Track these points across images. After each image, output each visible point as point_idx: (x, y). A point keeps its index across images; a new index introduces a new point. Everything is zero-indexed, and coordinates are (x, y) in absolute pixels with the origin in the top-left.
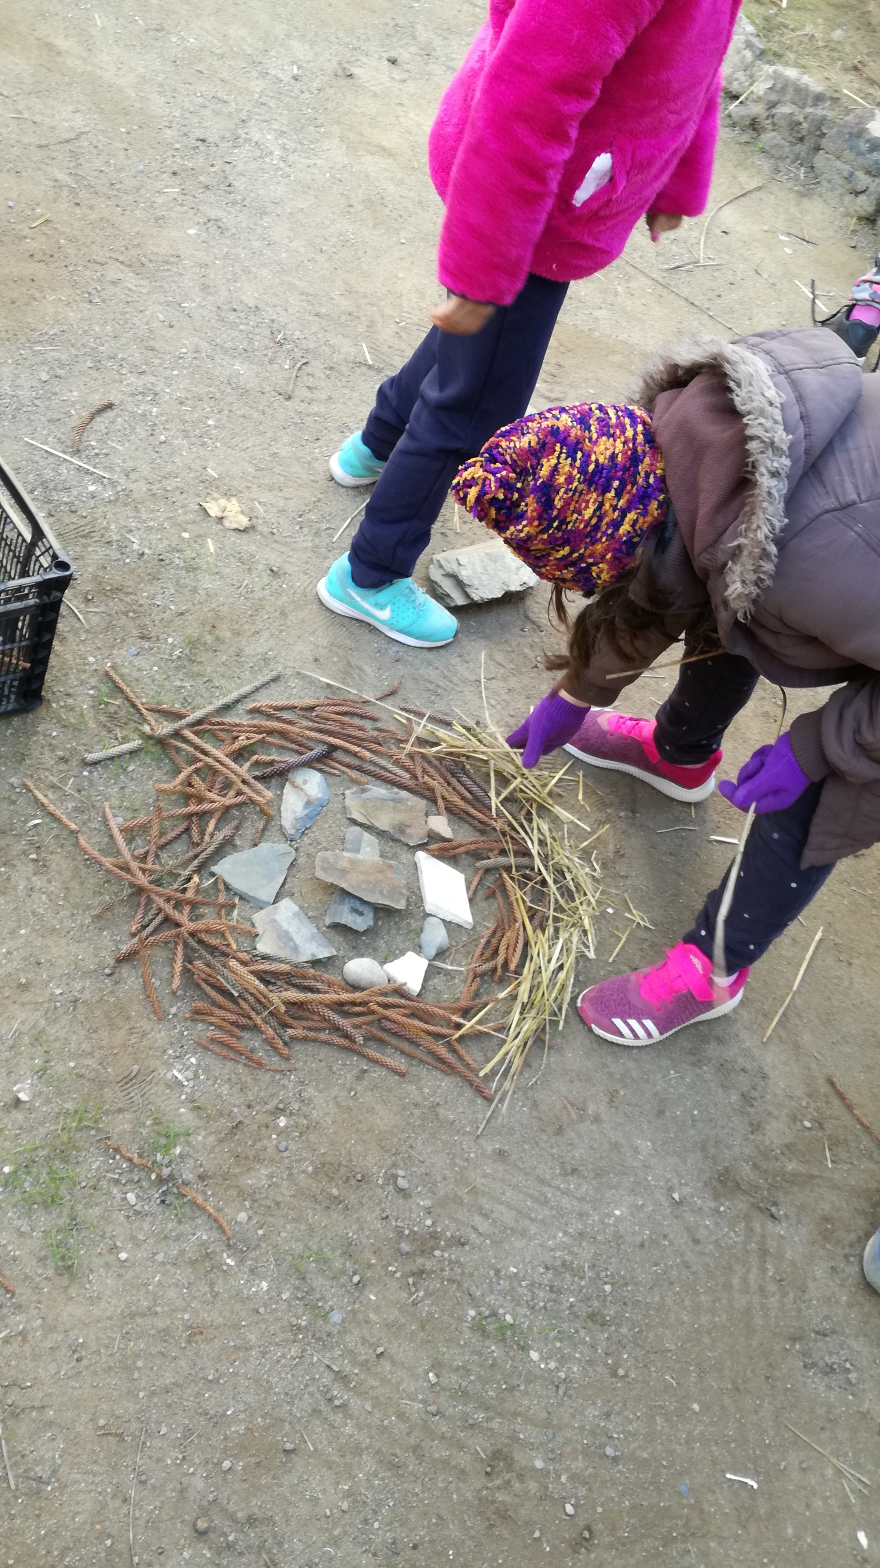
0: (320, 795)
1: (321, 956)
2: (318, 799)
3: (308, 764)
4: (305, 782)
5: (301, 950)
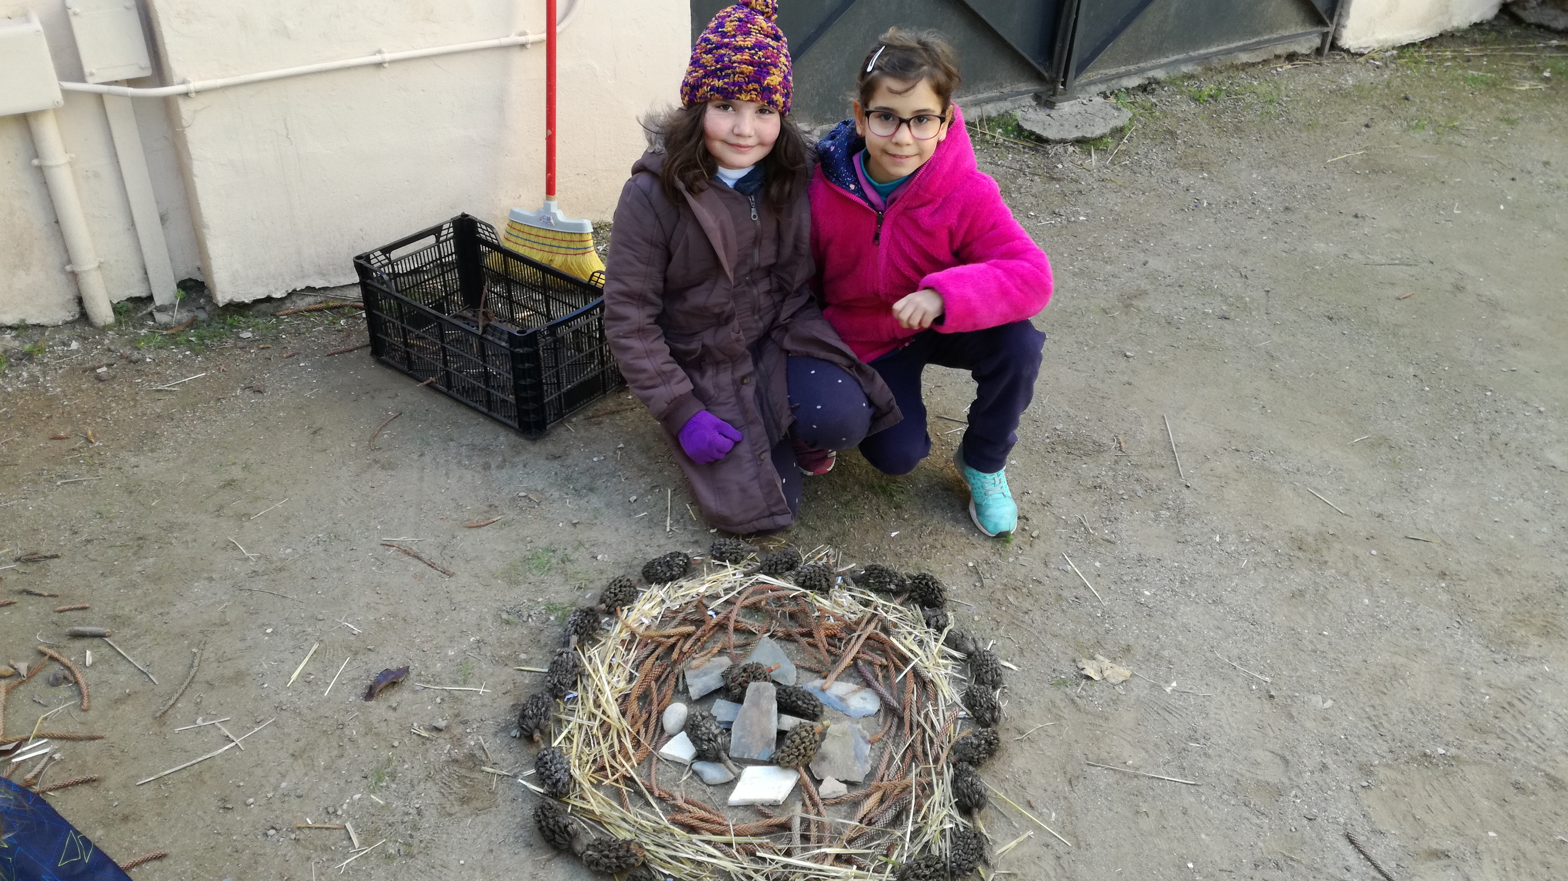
0: (852, 708)
2: (848, 707)
3: (882, 698)
4: (864, 699)
5: (696, 680)
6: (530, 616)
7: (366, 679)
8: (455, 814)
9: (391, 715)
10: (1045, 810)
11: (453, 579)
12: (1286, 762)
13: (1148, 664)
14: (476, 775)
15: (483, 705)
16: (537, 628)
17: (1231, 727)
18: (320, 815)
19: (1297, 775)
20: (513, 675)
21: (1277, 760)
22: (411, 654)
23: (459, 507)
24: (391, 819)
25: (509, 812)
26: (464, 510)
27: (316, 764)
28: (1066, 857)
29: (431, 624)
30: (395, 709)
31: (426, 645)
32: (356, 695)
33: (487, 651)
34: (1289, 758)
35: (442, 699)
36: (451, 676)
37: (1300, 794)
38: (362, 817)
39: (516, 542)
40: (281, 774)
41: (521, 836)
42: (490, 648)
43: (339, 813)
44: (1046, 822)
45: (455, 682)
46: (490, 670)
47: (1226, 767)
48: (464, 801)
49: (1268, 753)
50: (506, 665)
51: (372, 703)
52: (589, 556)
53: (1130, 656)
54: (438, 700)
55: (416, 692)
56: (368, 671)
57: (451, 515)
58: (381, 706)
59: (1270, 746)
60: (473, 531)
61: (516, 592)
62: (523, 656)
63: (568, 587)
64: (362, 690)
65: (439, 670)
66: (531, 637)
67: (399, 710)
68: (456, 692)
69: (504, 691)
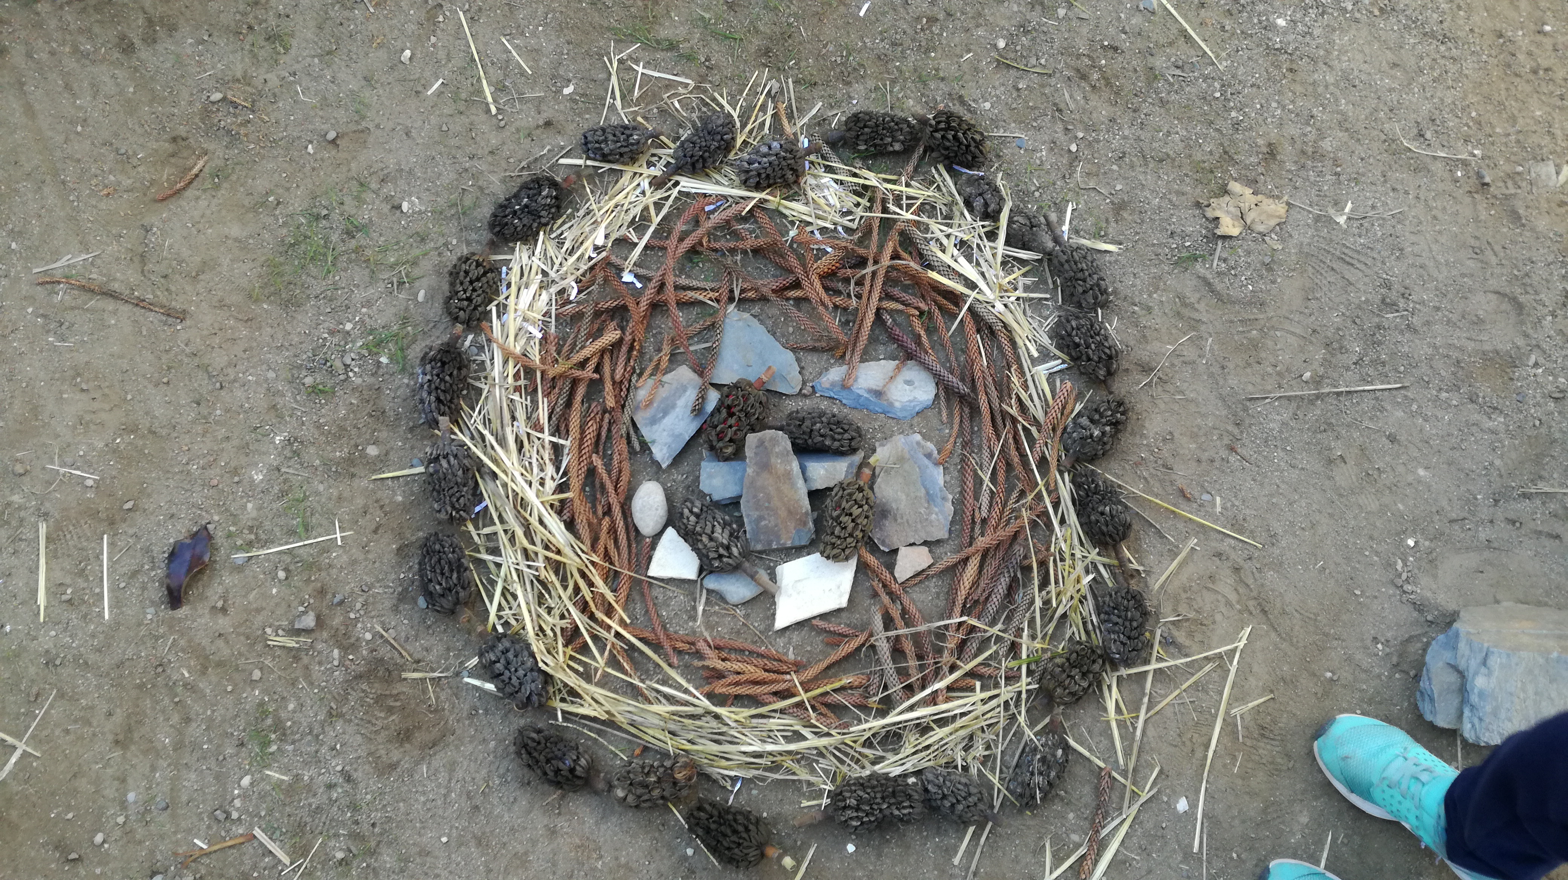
0: (897, 405)
1: (655, 450)
2: (891, 404)
3: (939, 381)
4: (909, 383)
5: (655, 427)
6: (347, 366)
7: (153, 569)
8: (398, 762)
9: (223, 623)
10: (1206, 497)
11: (188, 322)
12: (1519, 307)
13: (1303, 173)
14: (399, 688)
15: (354, 562)
16: (370, 387)
17: (1438, 265)
18: (209, 827)
19: (1534, 328)
20: (374, 491)
21: (1506, 306)
22: (197, 498)
23: (125, 160)
24: (315, 802)
25: (472, 737)
26: (135, 162)
27: (159, 746)
28: (1247, 565)
29: (199, 429)
30: (224, 610)
31: (212, 472)
32: (153, 603)
33: (313, 457)
34: (1522, 299)
35: (286, 570)
36: (282, 521)
37: (1541, 360)
38: (270, 812)
39: (254, 209)
40: (118, 779)
41: (508, 770)
42: (312, 450)
43: (235, 815)
44: (1210, 515)
45: (292, 533)
46: (334, 492)
47: (1438, 341)
48: (404, 736)
49: (1491, 296)
50: (353, 476)
51: (183, 611)
52: (386, 208)
53: (1274, 167)
54: (282, 574)
55: (239, 569)
56: (147, 550)
57: (119, 183)
58: (200, 612)
59: (1493, 283)
60: (172, 205)
61: (304, 319)
62: (372, 451)
63: (381, 287)
64: (156, 592)
65: (254, 514)
66: (369, 408)
67: (231, 611)
68: (301, 551)
69: (373, 527)
